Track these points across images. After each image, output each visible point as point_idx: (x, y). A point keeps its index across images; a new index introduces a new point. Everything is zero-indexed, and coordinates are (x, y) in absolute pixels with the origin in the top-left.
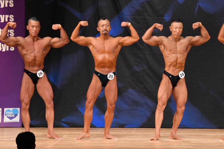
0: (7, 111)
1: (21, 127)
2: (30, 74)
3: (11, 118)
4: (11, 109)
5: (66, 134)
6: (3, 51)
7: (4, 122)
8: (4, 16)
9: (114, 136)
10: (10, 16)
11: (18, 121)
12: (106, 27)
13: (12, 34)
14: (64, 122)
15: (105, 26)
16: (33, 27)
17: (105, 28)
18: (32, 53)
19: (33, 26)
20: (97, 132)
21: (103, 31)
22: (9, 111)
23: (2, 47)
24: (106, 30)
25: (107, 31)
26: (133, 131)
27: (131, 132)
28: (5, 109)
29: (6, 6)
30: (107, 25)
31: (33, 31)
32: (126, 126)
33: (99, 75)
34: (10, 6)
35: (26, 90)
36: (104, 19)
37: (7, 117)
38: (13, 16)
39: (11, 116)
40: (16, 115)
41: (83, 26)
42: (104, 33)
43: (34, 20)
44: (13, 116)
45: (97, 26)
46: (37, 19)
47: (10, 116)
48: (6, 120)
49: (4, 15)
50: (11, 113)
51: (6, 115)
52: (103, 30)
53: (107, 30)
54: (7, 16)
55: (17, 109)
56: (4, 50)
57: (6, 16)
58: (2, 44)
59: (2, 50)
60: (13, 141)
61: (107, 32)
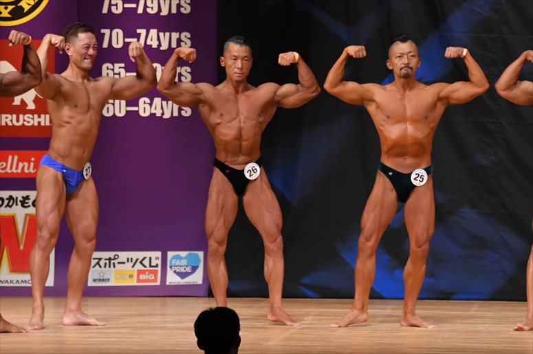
0: (174, 257)
1: (207, 295)
2: (228, 171)
3: (183, 275)
4: (183, 254)
5: (311, 313)
6: (164, 117)
7: (168, 283)
8: (167, 34)
9: (427, 319)
10: (183, 34)
11: (200, 281)
12: (408, 58)
13: (186, 78)
14: (306, 286)
15: (405, 56)
16: (236, 58)
17: (406, 62)
18: (234, 122)
19: (235, 56)
20: (387, 309)
21: (401, 69)
22: (179, 258)
23: (162, 108)
24: (407, 66)
25: (411, 69)
26: (473, 309)
27: (467, 311)
28: (170, 254)
29: (174, 11)
30: (411, 54)
31: (236, 70)
32: (454, 297)
33: (390, 174)
34: (182, 10)
35: (220, 210)
36: (404, 41)
37: (175, 272)
38: (189, 35)
39: (184, 271)
40: (194, 269)
41: (354, 56)
42: (404, 74)
43: (237, 43)
44: (188, 269)
45: (386, 56)
46: (246, 42)
47: (182, 270)
48: (172, 279)
49: (167, 32)
50: (184, 262)
51: (171, 267)
52: (403, 66)
53: (410, 65)
54: (175, 35)
55: (197, 255)
56: (167, 116)
57: (173, 34)
58: (162, 100)
59: (163, 114)
60: (188, 329)
61: (410, 71)
